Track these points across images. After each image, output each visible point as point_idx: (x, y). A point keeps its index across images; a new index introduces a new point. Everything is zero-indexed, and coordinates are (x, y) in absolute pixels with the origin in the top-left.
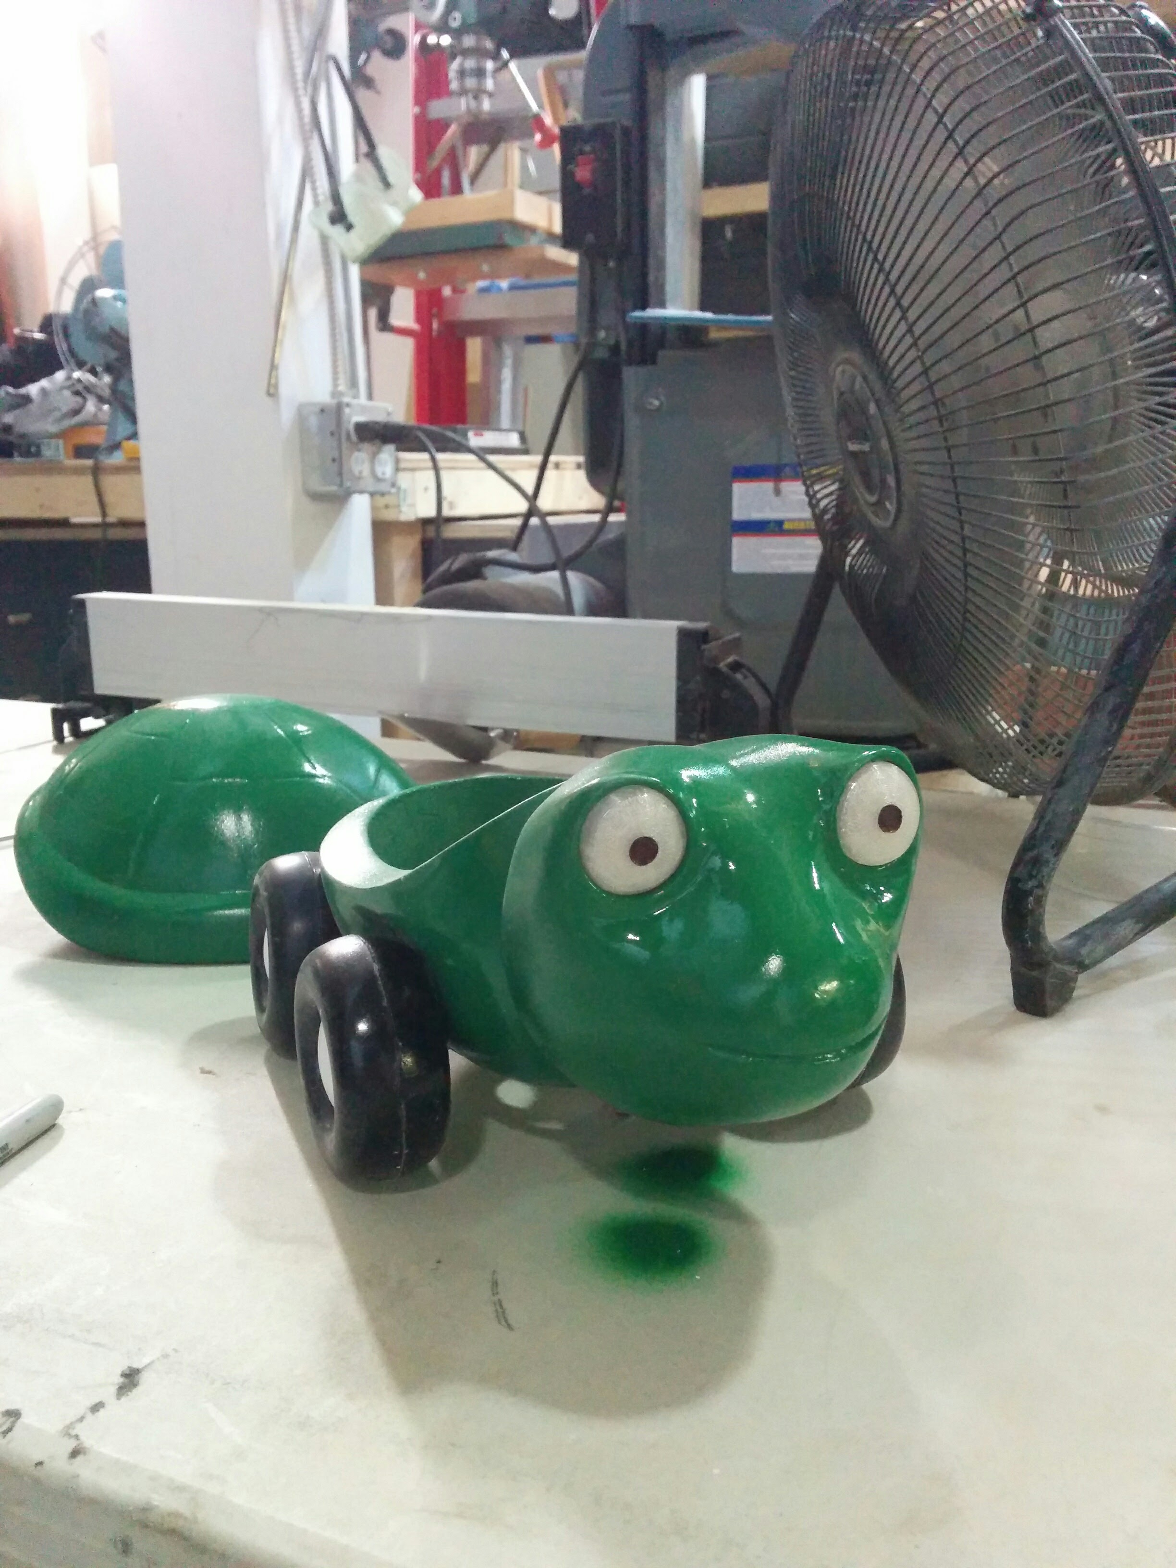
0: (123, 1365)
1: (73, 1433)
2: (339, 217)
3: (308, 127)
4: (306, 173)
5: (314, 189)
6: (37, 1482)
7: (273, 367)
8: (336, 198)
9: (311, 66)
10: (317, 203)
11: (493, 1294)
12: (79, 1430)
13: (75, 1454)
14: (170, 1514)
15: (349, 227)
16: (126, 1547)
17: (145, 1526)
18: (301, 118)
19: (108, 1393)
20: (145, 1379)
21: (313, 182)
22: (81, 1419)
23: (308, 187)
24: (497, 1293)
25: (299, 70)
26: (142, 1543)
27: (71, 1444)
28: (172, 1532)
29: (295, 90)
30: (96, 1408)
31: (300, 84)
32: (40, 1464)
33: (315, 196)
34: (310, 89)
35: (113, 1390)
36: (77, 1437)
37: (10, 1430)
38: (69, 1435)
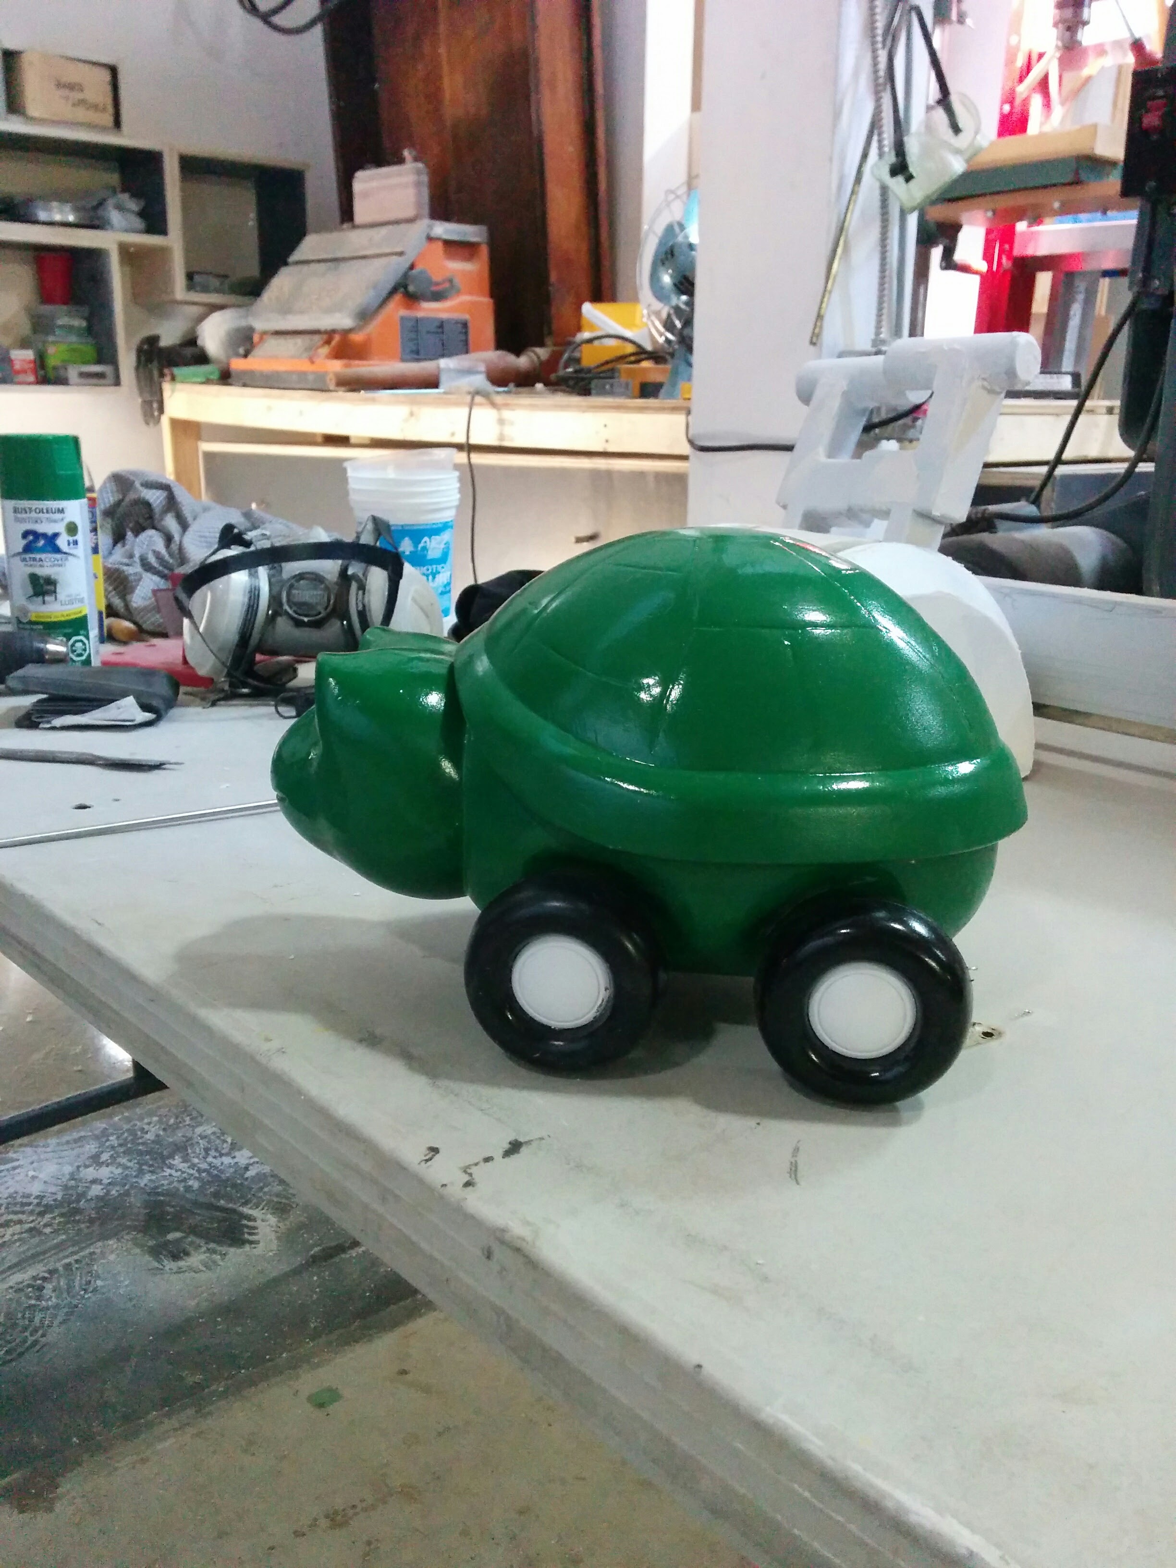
0: (512, 1138)
1: (469, 1171)
2: (900, 169)
3: (881, 81)
4: (875, 125)
5: (880, 141)
6: (442, 1197)
7: (820, 317)
8: (900, 149)
9: (892, 20)
10: (881, 155)
11: (793, 1156)
12: (473, 1170)
13: (468, 1184)
14: (519, 1238)
15: (909, 178)
16: (489, 1256)
17: (502, 1242)
18: (876, 71)
19: (498, 1154)
20: (524, 1150)
21: (880, 135)
22: (476, 1164)
23: (875, 138)
24: (796, 1156)
25: (880, 25)
26: (499, 1253)
27: (466, 1178)
28: (518, 1250)
29: (874, 43)
30: (488, 1160)
31: (879, 39)
32: (444, 1185)
33: (880, 147)
34: (889, 43)
35: (501, 1152)
36: (471, 1175)
37: (430, 1159)
38: (465, 1172)
